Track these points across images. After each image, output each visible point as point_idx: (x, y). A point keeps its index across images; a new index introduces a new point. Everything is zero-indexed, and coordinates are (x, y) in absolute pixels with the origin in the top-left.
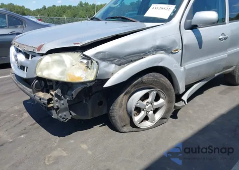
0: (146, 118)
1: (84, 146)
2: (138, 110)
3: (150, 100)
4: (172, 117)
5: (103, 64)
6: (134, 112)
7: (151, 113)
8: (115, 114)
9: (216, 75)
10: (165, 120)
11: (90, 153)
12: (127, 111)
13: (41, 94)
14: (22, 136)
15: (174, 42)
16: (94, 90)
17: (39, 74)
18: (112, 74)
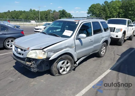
0: (64, 71)
1: (42, 81)
2: (61, 68)
3: (65, 64)
4: (73, 70)
5: (49, 53)
6: (60, 69)
7: (66, 68)
8: (53, 70)
9: (91, 54)
10: (71, 71)
11: (45, 82)
12: (57, 68)
13: (28, 63)
14: (19, 79)
15: (72, 44)
16: (45, 61)
17: (28, 56)
18: (52, 56)
